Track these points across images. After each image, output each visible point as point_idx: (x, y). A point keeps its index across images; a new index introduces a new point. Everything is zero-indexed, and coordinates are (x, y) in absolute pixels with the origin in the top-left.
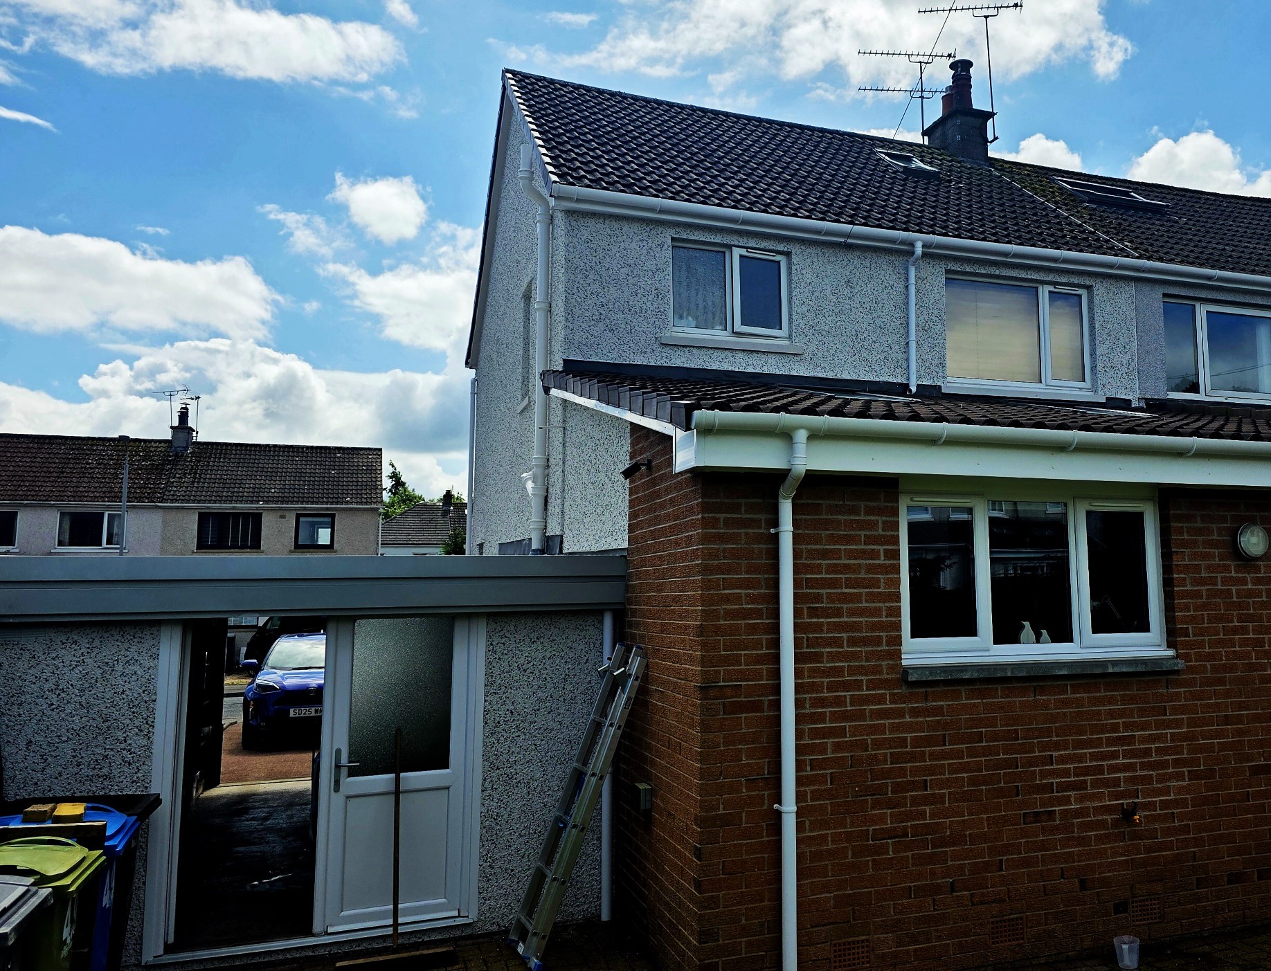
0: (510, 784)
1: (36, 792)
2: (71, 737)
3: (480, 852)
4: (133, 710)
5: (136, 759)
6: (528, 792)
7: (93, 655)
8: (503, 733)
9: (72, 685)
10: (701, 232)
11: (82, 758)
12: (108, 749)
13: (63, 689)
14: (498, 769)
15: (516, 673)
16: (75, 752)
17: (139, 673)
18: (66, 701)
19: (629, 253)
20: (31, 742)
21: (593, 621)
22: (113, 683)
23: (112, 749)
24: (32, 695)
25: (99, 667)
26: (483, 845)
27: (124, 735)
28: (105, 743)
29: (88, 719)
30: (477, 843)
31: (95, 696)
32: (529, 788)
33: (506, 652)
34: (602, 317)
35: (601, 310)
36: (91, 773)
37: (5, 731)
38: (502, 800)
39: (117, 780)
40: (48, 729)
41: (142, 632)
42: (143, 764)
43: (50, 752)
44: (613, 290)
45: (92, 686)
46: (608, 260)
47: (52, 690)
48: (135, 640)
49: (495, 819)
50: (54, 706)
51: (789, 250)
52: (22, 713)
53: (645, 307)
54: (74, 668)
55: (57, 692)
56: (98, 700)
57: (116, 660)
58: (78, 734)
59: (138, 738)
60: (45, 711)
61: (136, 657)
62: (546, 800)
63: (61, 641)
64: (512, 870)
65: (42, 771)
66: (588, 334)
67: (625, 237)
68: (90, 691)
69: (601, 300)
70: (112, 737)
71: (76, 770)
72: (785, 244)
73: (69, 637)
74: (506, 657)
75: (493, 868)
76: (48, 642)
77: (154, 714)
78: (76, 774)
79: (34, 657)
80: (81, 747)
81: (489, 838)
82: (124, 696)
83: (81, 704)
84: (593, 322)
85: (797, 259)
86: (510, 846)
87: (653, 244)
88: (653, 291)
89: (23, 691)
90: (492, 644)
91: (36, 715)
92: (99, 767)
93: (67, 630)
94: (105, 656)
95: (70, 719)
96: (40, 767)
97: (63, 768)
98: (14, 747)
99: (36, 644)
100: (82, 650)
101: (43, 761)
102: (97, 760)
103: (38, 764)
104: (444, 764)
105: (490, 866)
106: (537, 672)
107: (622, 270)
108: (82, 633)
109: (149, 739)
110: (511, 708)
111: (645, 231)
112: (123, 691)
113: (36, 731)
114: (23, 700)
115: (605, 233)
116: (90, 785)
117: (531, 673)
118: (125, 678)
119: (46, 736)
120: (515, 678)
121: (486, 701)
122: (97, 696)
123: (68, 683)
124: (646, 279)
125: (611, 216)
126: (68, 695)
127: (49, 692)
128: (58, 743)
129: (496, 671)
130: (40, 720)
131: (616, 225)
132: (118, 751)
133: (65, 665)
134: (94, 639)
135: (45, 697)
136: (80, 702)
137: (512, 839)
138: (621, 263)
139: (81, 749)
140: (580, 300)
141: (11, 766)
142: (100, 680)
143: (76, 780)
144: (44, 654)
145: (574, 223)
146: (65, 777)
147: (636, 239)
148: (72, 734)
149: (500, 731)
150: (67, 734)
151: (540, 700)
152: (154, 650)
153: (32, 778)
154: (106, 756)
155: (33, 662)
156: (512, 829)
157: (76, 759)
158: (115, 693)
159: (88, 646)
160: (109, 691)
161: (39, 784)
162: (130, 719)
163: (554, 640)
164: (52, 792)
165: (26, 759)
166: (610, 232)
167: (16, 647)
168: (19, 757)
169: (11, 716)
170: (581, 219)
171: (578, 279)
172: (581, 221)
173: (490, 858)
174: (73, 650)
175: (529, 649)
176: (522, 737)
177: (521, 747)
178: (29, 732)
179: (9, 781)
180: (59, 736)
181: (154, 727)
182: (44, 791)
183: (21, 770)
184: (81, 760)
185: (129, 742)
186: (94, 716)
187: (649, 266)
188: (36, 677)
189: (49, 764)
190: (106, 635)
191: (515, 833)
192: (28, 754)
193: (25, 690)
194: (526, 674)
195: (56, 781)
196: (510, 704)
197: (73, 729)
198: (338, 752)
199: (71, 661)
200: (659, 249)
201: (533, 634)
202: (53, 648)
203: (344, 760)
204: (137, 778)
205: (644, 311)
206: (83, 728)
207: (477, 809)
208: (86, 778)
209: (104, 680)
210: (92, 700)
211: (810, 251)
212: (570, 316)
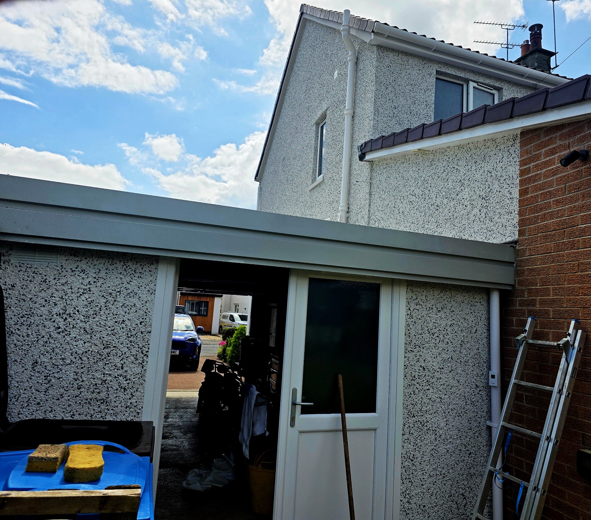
0: (422, 430)
1: (38, 412)
2: (74, 360)
3: (401, 489)
4: (131, 339)
5: (130, 385)
6: (436, 439)
7: (98, 284)
8: (418, 386)
9: (78, 311)
10: (453, 69)
11: (83, 381)
12: (107, 374)
13: (70, 314)
14: (414, 416)
15: (426, 336)
16: (77, 375)
17: (138, 305)
18: (71, 326)
19: (412, 77)
20: (37, 362)
21: (480, 299)
22: (115, 313)
23: (110, 375)
24: (41, 318)
25: (103, 296)
26: (403, 482)
27: (122, 362)
28: (104, 369)
29: (90, 344)
30: (398, 481)
31: (98, 323)
32: (436, 434)
33: (420, 317)
34: (395, 115)
35: (394, 111)
36: (90, 397)
37: (14, 349)
38: (417, 444)
39: (113, 404)
40: (53, 351)
41: (142, 268)
42: (137, 391)
43: (53, 373)
44: (401, 99)
45: (96, 314)
46: (400, 80)
47: (60, 314)
48: (135, 275)
49: (412, 460)
50: (60, 330)
51: (502, 87)
52: (30, 333)
53: (419, 112)
54: (81, 295)
55: (65, 316)
56: (101, 327)
57: (118, 292)
58: (81, 358)
59: (133, 365)
60: (52, 334)
61: (136, 291)
62: (448, 446)
63: (71, 269)
64: (424, 506)
65: (45, 392)
66: (386, 125)
67: (410, 66)
68: (94, 318)
69: (395, 104)
70: (111, 363)
71: (77, 392)
72: (499, 83)
73: (78, 266)
74: (420, 321)
75: (410, 503)
76: (58, 268)
77: (149, 344)
78: (76, 396)
79: (45, 281)
80: (82, 370)
81: (408, 477)
82: (124, 326)
83: (85, 330)
84: (389, 118)
85: (506, 93)
86: (422, 485)
87: (426, 73)
88: (424, 102)
89: (33, 313)
90: (409, 309)
91: (43, 337)
92: (98, 391)
93: (77, 259)
94: (109, 287)
95: (74, 343)
96: (43, 388)
97: (65, 390)
98: (20, 366)
99: (48, 269)
100: (89, 279)
101: (46, 381)
102: (96, 384)
103: (41, 384)
104: (372, 409)
105: (408, 502)
106: (441, 336)
107: (407, 87)
108: (90, 263)
109: (143, 368)
110: (423, 365)
111: (421, 64)
112: (123, 321)
113: (42, 352)
114: (32, 321)
115: (399, 63)
116: (88, 408)
117: (437, 336)
118: (126, 309)
119: (51, 358)
120: (426, 340)
121: (405, 357)
122: (100, 323)
123: (75, 308)
124: (421, 94)
125: (402, 52)
126: (74, 320)
127: (57, 315)
128: (62, 365)
129: (413, 332)
130: (46, 342)
131: (405, 58)
132: (116, 377)
133: (73, 291)
134: (100, 270)
135: (53, 320)
136: (84, 328)
137: (424, 478)
138: (407, 83)
139: (82, 373)
140: (382, 103)
141: (17, 385)
142: (103, 308)
143: (76, 402)
144: (55, 279)
145: (381, 54)
146: (66, 398)
147: (416, 68)
148: (75, 358)
149: (415, 384)
150: (71, 357)
151: (444, 361)
152: (152, 286)
153: (35, 398)
154: (105, 381)
155: (44, 286)
156: (424, 470)
157: (77, 382)
158: (116, 322)
159: (94, 276)
160: (111, 320)
161: (41, 405)
162: (128, 348)
163: (453, 311)
164: (54, 412)
165: (31, 379)
166: (401, 62)
167: (28, 270)
168: (25, 377)
169: (19, 335)
170: (385, 52)
171: (382, 90)
172: (385, 53)
173: (408, 494)
174: (81, 278)
175: (436, 317)
176: (431, 390)
177: (430, 399)
178: (36, 352)
179: (13, 400)
180: (63, 359)
181: (148, 357)
182: (45, 412)
183: (25, 390)
184: (81, 383)
185: (125, 369)
186: (96, 342)
187: (423, 86)
188: (46, 301)
189: (52, 385)
190: (111, 267)
191: (426, 473)
192: (33, 374)
193: (35, 312)
194: (434, 337)
195: (57, 402)
196: (423, 361)
197: (76, 353)
198: (295, 391)
199: (78, 288)
200: (428, 76)
201: (439, 304)
202: (63, 274)
203: (299, 400)
204: (131, 403)
205: (418, 115)
206: (86, 352)
207: (399, 450)
208: (85, 401)
209: (107, 309)
210: (95, 326)
211: (513, 89)
212: (376, 112)
